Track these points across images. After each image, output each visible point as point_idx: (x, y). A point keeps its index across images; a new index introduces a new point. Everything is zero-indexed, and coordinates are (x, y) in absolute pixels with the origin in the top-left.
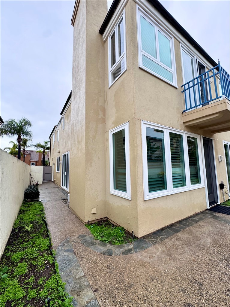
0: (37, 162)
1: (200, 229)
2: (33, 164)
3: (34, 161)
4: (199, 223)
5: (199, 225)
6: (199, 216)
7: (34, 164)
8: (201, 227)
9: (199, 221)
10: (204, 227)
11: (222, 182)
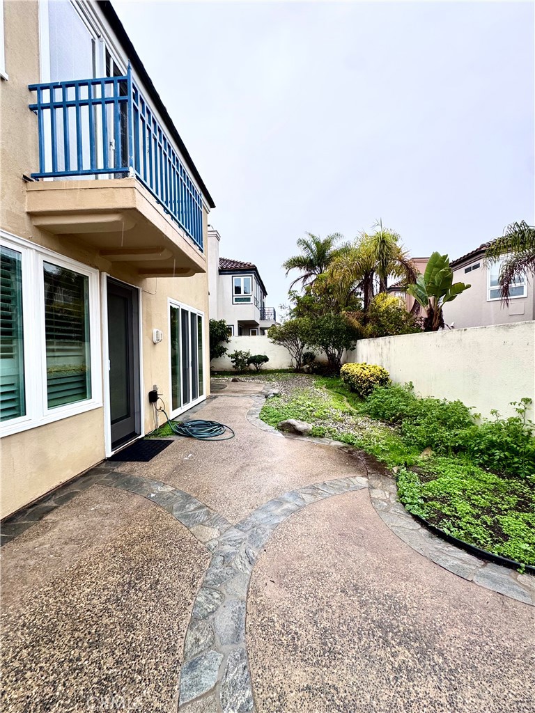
11: (155, 386)
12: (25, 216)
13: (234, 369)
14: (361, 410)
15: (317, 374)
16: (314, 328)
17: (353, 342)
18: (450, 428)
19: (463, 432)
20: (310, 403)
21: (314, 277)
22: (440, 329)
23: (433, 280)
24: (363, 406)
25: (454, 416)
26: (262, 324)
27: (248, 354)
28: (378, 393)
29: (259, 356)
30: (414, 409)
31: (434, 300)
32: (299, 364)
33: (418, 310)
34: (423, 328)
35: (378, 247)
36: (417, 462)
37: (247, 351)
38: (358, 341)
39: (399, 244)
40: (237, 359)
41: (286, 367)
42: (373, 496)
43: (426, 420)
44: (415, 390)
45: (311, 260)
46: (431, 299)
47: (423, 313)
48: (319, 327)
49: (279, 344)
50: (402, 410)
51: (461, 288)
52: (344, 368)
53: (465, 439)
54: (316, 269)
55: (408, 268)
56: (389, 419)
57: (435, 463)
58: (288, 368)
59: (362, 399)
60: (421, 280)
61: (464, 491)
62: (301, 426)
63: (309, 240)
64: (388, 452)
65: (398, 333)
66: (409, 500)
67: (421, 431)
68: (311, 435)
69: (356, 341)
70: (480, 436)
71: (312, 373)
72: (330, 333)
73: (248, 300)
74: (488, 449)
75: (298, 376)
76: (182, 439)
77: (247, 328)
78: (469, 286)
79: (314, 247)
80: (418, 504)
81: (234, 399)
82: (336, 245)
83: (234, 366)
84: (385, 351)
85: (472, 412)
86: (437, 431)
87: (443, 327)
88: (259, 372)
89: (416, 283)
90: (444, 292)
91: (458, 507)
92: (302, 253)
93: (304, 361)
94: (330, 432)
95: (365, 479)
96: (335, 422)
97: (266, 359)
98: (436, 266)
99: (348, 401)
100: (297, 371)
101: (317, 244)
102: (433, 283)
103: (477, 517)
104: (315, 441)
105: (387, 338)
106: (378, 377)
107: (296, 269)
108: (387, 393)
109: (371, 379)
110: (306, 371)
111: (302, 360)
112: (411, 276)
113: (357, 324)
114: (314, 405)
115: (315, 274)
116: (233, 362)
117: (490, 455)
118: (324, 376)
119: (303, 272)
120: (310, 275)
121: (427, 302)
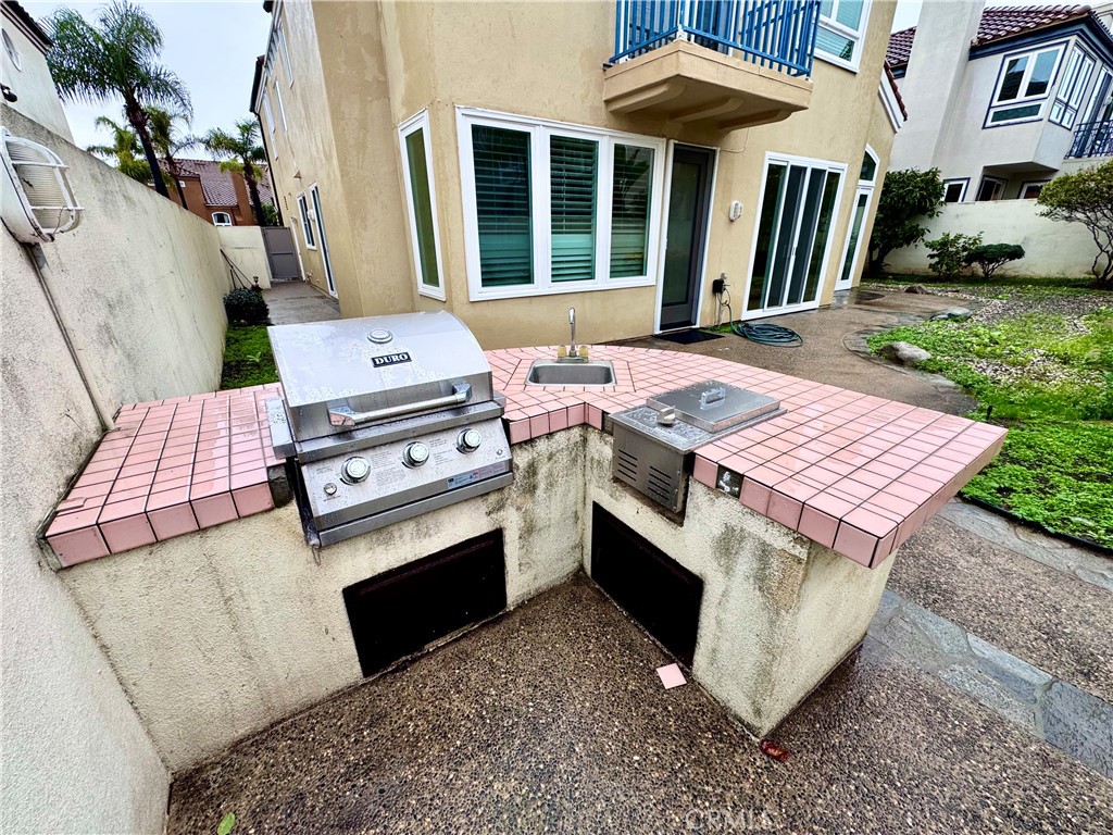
0: (234, 210)
2: (221, 219)
3: (225, 208)
7: (226, 218)
11: (723, 275)
12: (603, 104)
13: (926, 271)
27: (976, 240)
37: (974, 235)
40: (943, 251)
41: (1073, 274)
73: (1034, 109)
76: (735, 337)
83: (930, 265)
88: (988, 280)
97: (1016, 254)
116: (932, 256)
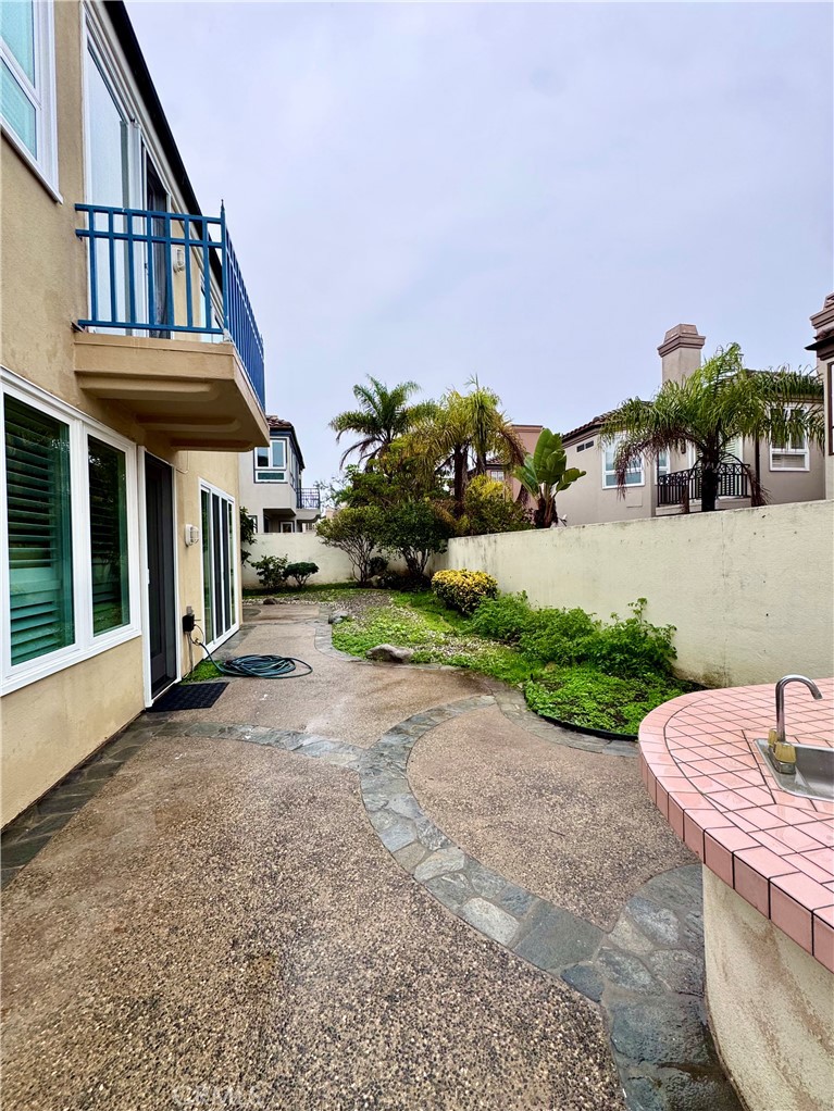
1: (126, 795)
4: (121, 772)
5: (124, 778)
6: (119, 747)
8: (129, 783)
9: (120, 764)
10: (139, 778)
11: (189, 608)
12: (73, 376)
13: (261, 586)
14: (468, 629)
15: (393, 589)
16: (388, 521)
17: (443, 542)
18: (572, 638)
19: (587, 639)
20: (399, 625)
21: (378, 445)
22: (554, 524)
23: (545, 463)
24: (470, 625)
25: (575, 625)
26: (300, 515)
27: (285, 560)
28: (487, 606)
29: (303, 564)
30: (531, 623)
31: (546, 488)
32: (364, 575)
33: (526, 499)
34: (532, 522)
35: (476, 415)
36: (542, 676)
37: (282, 557)
38: (451, 540)
39: (499, 409)
40: (267, 569)
41: (343, 579)
42: (503, 709)
43: (547, 631)
44: (530, 600)
45: (374, 419)
46: (542, 486)
47: (533, 504)
48: (395, 520)
49: (335, 545)
50: (518, 624)
51: (576, 475)
52: (437, 576)
53: (588, 646)
54: (381, 433)
55: (511, 443)
56: (503, 637)
57: (559, 674)
58: (347, 581)
59: (465, 616)
60: (529, 461)
61: (590, 693)
62: (398, 652)
63: (371, 389)
64: (509, 670)
65: (505, 530)
66: (541, 706)
67: (542, 643)
68: (414, 661)
69: (447, 541)
70: (601, 642)
71: (385, 588)
72: (411, 529)
73: (281, 476)
74: (609, 654)
75: (365, 592)
76: (239, 680)
77: (278, 520)
78: (584, 473)
79: (377, 399)
80: (549, 708)
81: (282, 627)
82: (411, 402)
83: (261, 581)
84: (490, 552)
85: (593, 619)
86: (559, 641)
87: (557, 522)
88: (301, 589)
89: (522, 465)
90: (558, 478)
91: (586, 705)
92: (358, 407)
93: (372, 570)
94: (437, 657)
95: (491, 698)
96: (438, 645)
97: (314, 569)
98: (548, 447)
99: (447, 621)
100: (362, 584)
101: (383, 395)
102: (545, 468)
103: (603, 711)
104: (421, 667)
105: (492, 537)
106: (484, 587)
107: (352, 431)
108: (498, 606)
109: (476, 589)
110: (375, 584)
111: (368, 568)
112: (516, 455)
113: (447, 516)
114: (404, 627)
115: (380, 440)
116: (260, 574)
117: (611, 660)
118: (403, 592)
119: (362, 437)
120: (373, 439)
121: (537, 490)
